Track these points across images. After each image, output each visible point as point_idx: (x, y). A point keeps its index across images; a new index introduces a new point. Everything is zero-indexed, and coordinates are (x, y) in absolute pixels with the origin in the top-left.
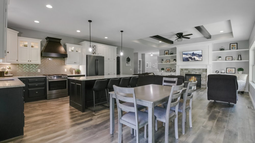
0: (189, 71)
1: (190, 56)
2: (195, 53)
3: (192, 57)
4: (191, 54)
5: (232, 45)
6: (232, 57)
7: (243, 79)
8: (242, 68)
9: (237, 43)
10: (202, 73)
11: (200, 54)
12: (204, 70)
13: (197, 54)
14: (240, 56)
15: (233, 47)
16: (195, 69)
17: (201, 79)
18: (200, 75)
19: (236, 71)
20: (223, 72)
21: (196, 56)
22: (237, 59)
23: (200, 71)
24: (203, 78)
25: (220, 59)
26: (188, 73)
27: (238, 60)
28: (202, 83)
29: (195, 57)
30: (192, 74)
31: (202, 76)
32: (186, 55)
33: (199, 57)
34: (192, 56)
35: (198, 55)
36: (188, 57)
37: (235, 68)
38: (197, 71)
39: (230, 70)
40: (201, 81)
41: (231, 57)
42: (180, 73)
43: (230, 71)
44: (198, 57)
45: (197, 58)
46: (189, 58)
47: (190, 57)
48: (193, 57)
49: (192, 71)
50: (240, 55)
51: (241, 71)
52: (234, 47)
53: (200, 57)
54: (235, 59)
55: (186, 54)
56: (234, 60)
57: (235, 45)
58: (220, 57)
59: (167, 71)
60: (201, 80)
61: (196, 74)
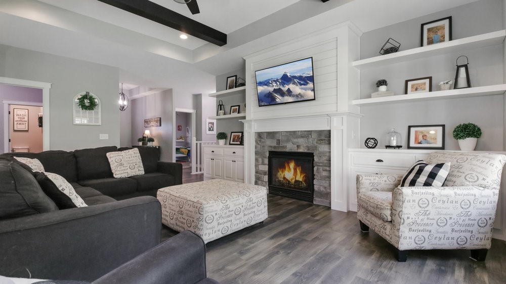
0: (279, 142)
1: (275, 86)
2: (288, 75)
3: (282, 88)
4: (277, 80)
5: (429, 30)
6: (430, 78)
7: (480, 182)
8: (475, 126)
9: (450, 18)
10: (316, 147)
11: (304, 75)
12: (323, 138)
13: (295, 77)
14: (463, 70)
15: (432, 35)
16: (293, 133)
17: (315, 169)
18: (311, 155)
19: (450, 140)
20: (394, 144)
21: (294, 83)
22: (452, 82)
23: (310, 140)
24: (321, 169)
25: (383, 88)
26: (275, 147)
27: (456, 86)
28: (316, 188)
29: (291, 87)
30: (287, 150)
31: (316, 159)
32: (266, 85)
33: (304, 85)
34: (283, 84)
35: (300, 78)
36: (271, 89)
37: (443, 126)
38: (301, 141)
39: (424, 136)
40: (313, 179)
41: (428, 81)
42: (256, 147)
43: (420, 138)
44: (301, 85)
45: (296, 89)
46: (275, 91)
47: (276, 88)
48: (285, 89)
49: (288, 141)
50: (466, 66)
51: (469, 135)
52: (439, 33)
53: (306, 84)
54: (442, 87)
55: (266, 83)
56: (439, 88)
57: (443, 28)
58: (382, 83)
59: (231, 143)
60: (313, 175)
61: (301, 150)
